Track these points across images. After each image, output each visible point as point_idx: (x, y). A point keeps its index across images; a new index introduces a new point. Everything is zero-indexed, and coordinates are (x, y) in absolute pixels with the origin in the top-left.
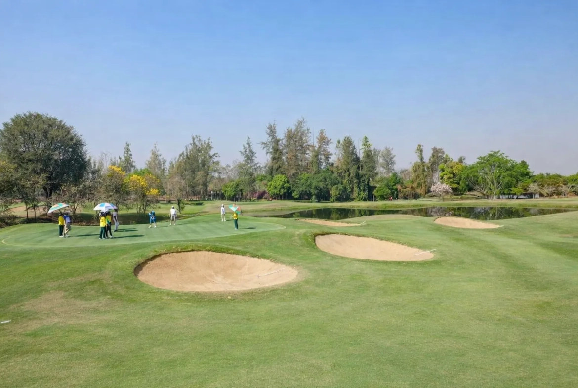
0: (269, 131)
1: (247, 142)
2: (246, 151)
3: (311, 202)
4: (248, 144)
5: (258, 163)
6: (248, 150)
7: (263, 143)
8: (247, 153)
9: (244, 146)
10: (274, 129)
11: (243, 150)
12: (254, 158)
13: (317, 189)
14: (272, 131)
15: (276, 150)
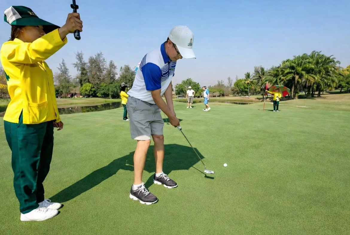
0: (78, 57)
1: (62, 62)
2: (61, 68)
3: (109, 99)
4: (63, 63)
5: (70, 76)
6: (63, 67)
7: (74, 64)
8: (62, 69)
9: (60, 64)
10: (82, 57)
11: (60, 67)
12: (67, 73)
13: (113, 92)
14: (80, 57)
15: (83, 69)
